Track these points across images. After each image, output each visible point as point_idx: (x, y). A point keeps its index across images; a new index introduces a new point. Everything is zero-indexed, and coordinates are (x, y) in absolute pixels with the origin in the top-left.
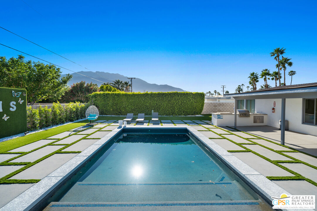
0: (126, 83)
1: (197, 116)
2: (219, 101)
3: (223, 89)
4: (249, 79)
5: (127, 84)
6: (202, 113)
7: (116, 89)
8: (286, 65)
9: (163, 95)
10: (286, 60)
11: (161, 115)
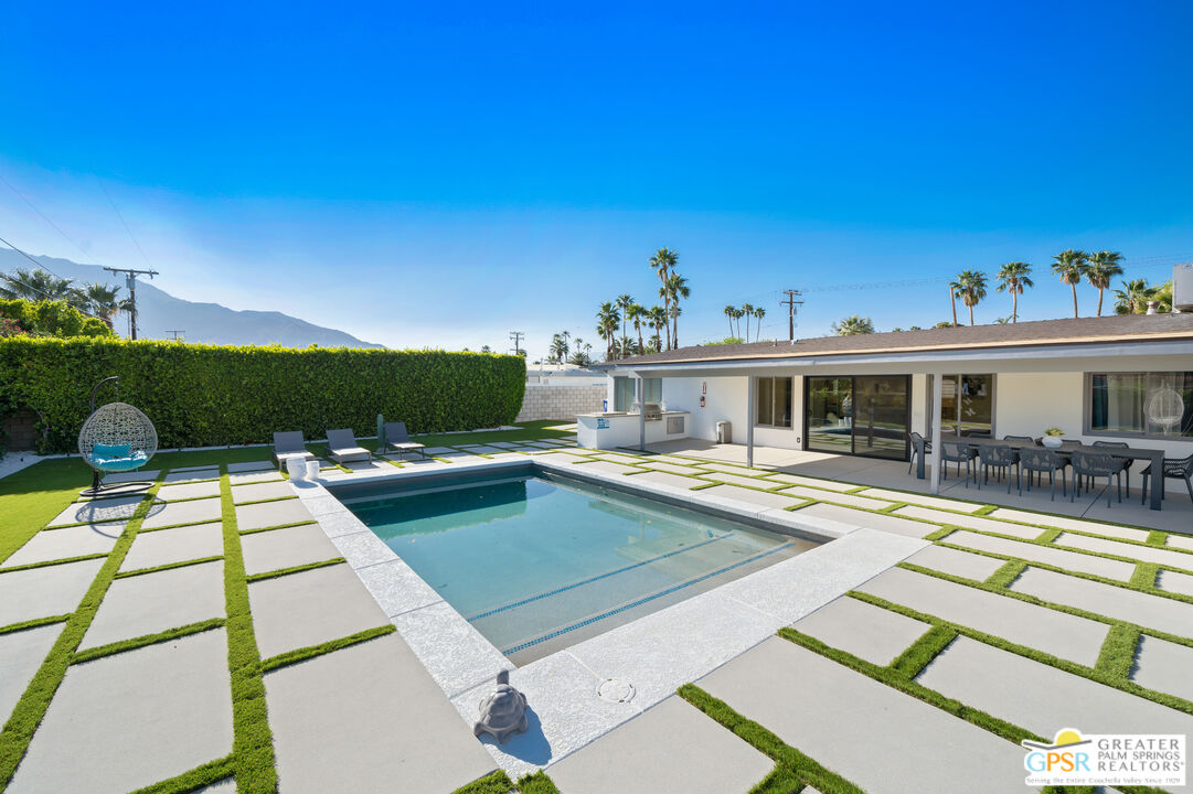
0: (99, 294)
1: (504, 428)
2: (546, 382)
3: (517, 343)
4: (599, 319)
5: (110, 296)
6: (518, 420)
8: (679, 293)
10: (679, 282)
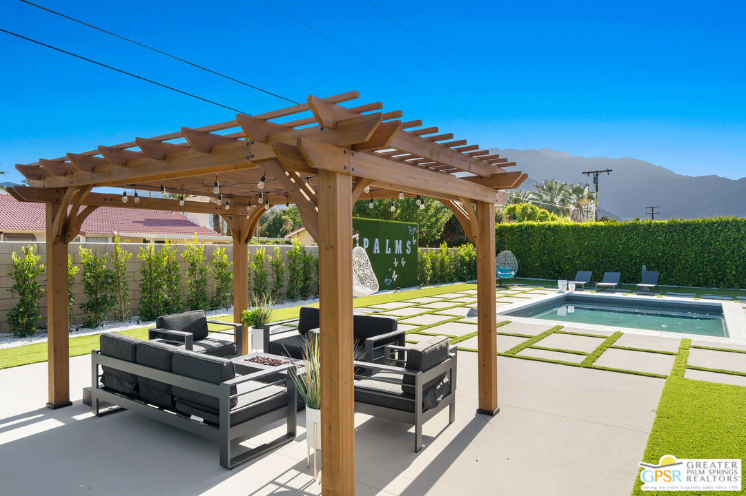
0: (578, 190)
5: (581, 191)
7: (548, 213)
9: (686, 228)
11: (679, 284)
